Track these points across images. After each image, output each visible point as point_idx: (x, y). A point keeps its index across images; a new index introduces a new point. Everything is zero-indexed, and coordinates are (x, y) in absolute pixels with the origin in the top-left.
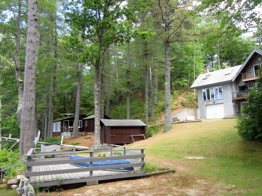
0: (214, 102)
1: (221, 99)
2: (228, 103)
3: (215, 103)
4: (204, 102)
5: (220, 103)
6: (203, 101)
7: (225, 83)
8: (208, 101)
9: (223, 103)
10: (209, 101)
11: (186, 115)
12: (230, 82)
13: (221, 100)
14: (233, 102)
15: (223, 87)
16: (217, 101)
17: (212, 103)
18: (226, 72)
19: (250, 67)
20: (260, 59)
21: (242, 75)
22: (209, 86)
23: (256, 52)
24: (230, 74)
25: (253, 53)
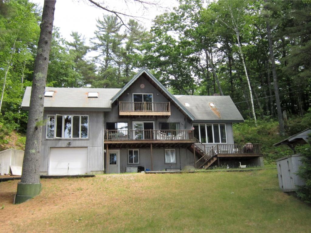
0: (69, 144)
1: (84, 140)
2: (96, 147)
3: (71, 146)
4: (47, 140)
5: (80, 146)
6: (47, 138)
8: (56, 139)
9: (87, 147)
10: (60, 139)
11: (10, 165)
12: (105, 111)
13: (83, 142)
15: (89, 117)
16: (75, 141)
17: (65, 144)
18: (88, 94)
19: (128, 94)
20: (142, 86)
21: (120, 103)
22: (63, 111)
23: (146, 72)
24: (97, 97)
25: (141, 74)
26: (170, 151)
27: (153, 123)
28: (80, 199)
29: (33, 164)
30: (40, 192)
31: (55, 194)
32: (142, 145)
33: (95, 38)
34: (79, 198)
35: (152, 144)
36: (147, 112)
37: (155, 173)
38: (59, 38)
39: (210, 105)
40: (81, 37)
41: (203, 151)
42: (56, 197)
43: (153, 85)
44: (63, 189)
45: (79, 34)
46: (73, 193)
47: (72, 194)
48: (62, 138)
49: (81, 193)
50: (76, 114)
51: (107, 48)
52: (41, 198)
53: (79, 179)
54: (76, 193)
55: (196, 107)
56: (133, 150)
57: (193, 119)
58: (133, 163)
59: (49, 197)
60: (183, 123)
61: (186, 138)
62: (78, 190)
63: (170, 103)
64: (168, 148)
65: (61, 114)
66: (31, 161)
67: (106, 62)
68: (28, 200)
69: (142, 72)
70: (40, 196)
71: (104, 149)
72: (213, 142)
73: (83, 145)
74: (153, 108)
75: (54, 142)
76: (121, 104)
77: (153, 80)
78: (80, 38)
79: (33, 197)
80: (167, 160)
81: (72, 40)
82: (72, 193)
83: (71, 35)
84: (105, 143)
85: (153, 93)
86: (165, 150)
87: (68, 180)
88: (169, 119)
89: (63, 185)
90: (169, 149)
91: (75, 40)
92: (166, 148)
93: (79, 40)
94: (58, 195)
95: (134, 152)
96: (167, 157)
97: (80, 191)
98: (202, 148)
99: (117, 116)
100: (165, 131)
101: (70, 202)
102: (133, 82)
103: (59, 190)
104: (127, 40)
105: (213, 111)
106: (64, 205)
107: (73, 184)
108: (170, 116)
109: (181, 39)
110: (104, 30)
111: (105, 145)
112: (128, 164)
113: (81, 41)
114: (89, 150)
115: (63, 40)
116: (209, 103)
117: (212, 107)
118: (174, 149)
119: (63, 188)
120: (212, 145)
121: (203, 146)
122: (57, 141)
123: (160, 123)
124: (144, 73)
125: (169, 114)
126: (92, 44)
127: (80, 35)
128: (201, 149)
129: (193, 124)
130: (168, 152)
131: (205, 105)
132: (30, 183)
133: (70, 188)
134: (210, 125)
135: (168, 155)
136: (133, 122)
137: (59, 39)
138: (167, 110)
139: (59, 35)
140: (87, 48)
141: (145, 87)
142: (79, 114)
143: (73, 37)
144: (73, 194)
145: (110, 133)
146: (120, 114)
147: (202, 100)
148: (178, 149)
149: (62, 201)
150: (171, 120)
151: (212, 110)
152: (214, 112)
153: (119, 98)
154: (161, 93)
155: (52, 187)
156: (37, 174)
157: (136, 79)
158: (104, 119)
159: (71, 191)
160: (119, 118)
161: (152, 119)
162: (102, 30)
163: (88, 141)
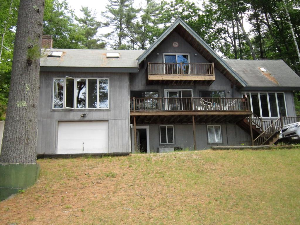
0: (84, 116)
1: (103, 111)
2: (119, 121)
3: (87, 118)
4: (54, 111)
5: (98, 118)
6: (53, 108)
7: (117, 71)
8: (66, 110)
9: (107, 121)
10: (71, 110)
12: (131, 72)
13: (102, 113)
14: (132, 122)
15: (110, 80)
16: (91, 113)
17: (77, 116)
18: (106, 54)
19: (158, 54)
20: (176, 44)
21: (148, 64)
22: (75, 73)
23: (181, 24)
24: (118, 57)
25: (175, 26)
26: (214, 127)
27: (191, 91)
28: (116, 195)
29: (22, 127)
30: (36, 180)
31: (64, 185)
32: (179, 119)
33: (107, 12)
34: (114, 193)
35: (195, 116)
36: (185, 76)
37: (228, 149)
38: (68, 9)
39: (260, 70)
40: (91, 12)
41: (259, 126)
42: (67, 190)
43: (189, 43)
44: (80, 175)
45: (89, 10)
46: (99, 181)
47: (98, 183)
48: (74, 109)
49: (113, 183)
50: (92, 77)
51: (120, 24)
52: (37, 193)
53: (105, 160)
54: (105, 182)
55: (243, 72)
56: (166, 126)
57: (244, 85)
58: (166, 143)
59: (53, 191)
60: (229, 92)
61: (236, 109)
62: (108, 176)
63: (213, 64)
64: (211, 123)
65: (73, 77)
66: (19, 122)
67: (120, 39)
68: (12, 197)
69: (177, 24)
70: (35, 188)
71: (131, 124)
72: (269, 116)
73: (102, 118)
74: (190, 71)
75: (63, 113)
76: (150, 65)
77: (191, 34)
78: (90, 14)
79: (22, 189)
80: (210, 139)
81: (82, 16)
82: (96, 181)
83: (80, 10)
84: (131, 115)
85: (189, 53)
86: (208, 125)
87: (87, 161)
88: (211, 86)
89: (78, 168)
90: (212, 125)
91: (85, 16)
92: (209, 123)
93: (89, 16)
94: (70, 187)
95: (168, 129)
96: (210, 136)
97: (111, 178)
98: (259, 123)
99: (144, 82)
100: (211, 99)
101: (97, 200)
102: (165, 37)
103: (72, 176)
104: (142, 13)
105: (266, 77)
106: (83, 207)
107: (96, 166)
108: (214, 80)
109: (205, 7)
110: (116, 4)
111: (131, 117)
112: (160, 145)
113: (92, 16)
114: (110, 124)
115: (72, 11)
116: (259, 67)
117: (263, 72)
118: (220, 124)
119: (80, 173)
120: (268, 119)
121: (260, 121)
122: (67, 113)
123: (200, 91)
124: (179, 24)
125: (213, 78)
126: (105, 17)
127: (91, 10)
128: (257, 123)
129: (242, 92)
130: (212, 128)
131: (254, 70)
132: (16, 162)
133: (91, 172)
134: (265, 94)
135: (211, 132)
136: (165, 90)
137: (68, 11)
138: (211, 73)
139: (67, 5)
140: (99, 24)
141: (179, 46)
142: (96, 77)
143: (83, 13)
144: (99, 185)
145: (138, 102)
146: (149, 79)
147: (249, 65)
148: (224, 126)
149: (80, 199)
150: (213, 88)
151: (265, 75)
152: (268, 78)
153: (147, 58)
154: (200, 53)
155: (60, 172)
156: (31, 148)
157: (169, 33)
158: (129, 83)
159: (95, 178)
160: (147, 85)
161: (190, 87)
162: (114, 3)
163: (109, 113)
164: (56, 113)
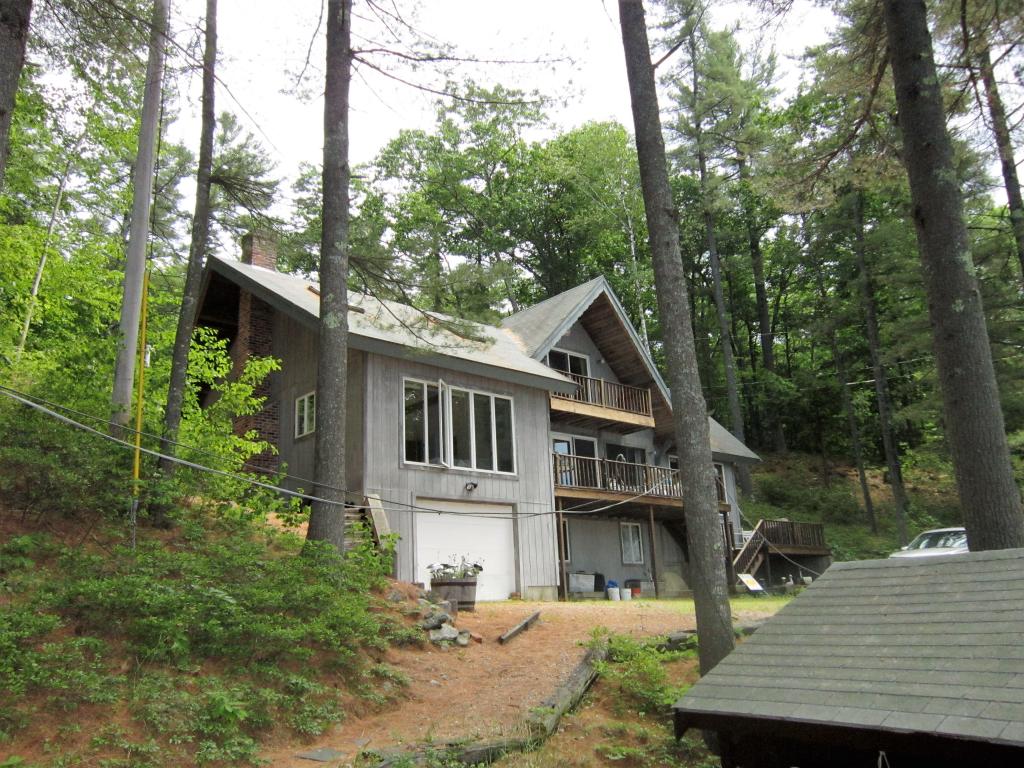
0: (472, 488)
1: (506, 479)
2: (535, 507)
4: (406, 467)
5: (496, 497)
6: (405, 460)
8: (433, 469)
9: (513, 505)
10: (444, 471)
13: (503, 485)
15: (515, 404)
16: (483, 481)
17: (455, 487)
26: (630, 527)
27: (593, 441)
36: (609, 411)
43: (589, 332)
48: (449, 466)
50: (482, 389)
63: (649, 392)
69: (600, 292)
73: (502, 497)
80: (626, 553)
84: (555, 495)
85: (589, 355)
86: (621, 523)
90: (627, 524)
92: (624, 518)
96: (625, 545)
111: (557, 498)
118: (638, 522)
123: (607, 445)
124: (603, 293)
125: (651, 422)
130: (627, 530)
135: (627, 539)
138: (646, 412)
141: (571, 334)
142: (488, 390)
146: (553, 407)
148: (646, 525)
150: (627, 441)
154: (606, 359)
157: (587, 307)
161: (591, 432)
163: (517, 484)
164: (411, 474)
